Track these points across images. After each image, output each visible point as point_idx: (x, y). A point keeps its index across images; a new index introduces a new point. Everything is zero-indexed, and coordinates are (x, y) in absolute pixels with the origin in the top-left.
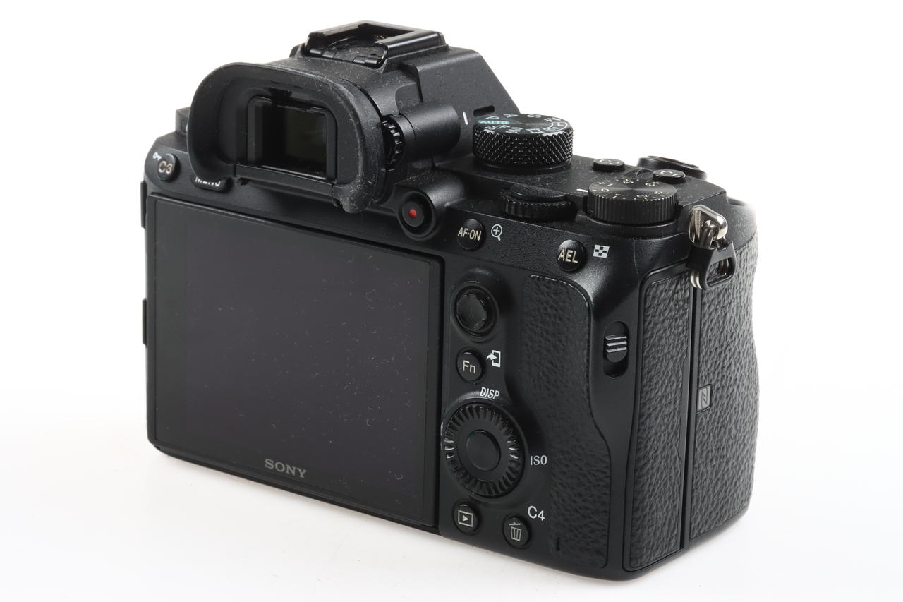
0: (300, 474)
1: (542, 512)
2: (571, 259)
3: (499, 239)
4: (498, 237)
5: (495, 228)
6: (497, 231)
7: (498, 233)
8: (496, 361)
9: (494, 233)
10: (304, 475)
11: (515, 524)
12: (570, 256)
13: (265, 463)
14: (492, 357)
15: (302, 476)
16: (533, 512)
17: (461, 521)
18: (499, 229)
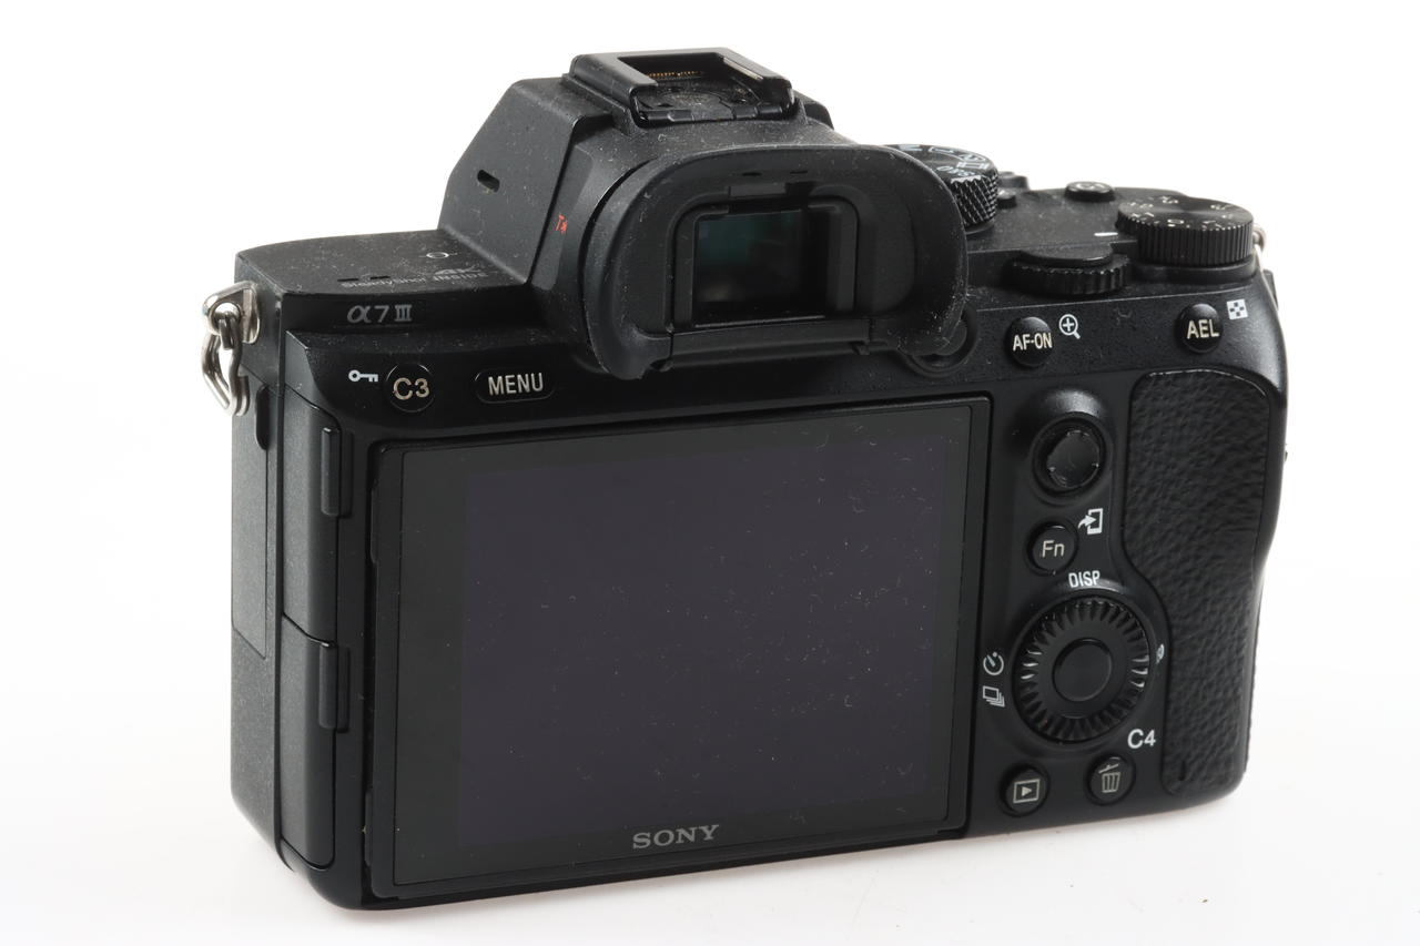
0: (705, 835)
1: (1152, 733)
2: (1208, 332)
3: (1078, 336)
4: (1075, 333)
5: (1064, 321)
6: (1068, 325)
7: (1072, 329)
8: (1095, 525)
9: (1065, 329)
10: (713, 835)
11: (1109, 767)
12: (1205, 328)
13: (632, 842)
14: (1088, 520)
15: (709, 837)
16: (1136, 739)
17: (1019, 796)
18: (1072, 321)
